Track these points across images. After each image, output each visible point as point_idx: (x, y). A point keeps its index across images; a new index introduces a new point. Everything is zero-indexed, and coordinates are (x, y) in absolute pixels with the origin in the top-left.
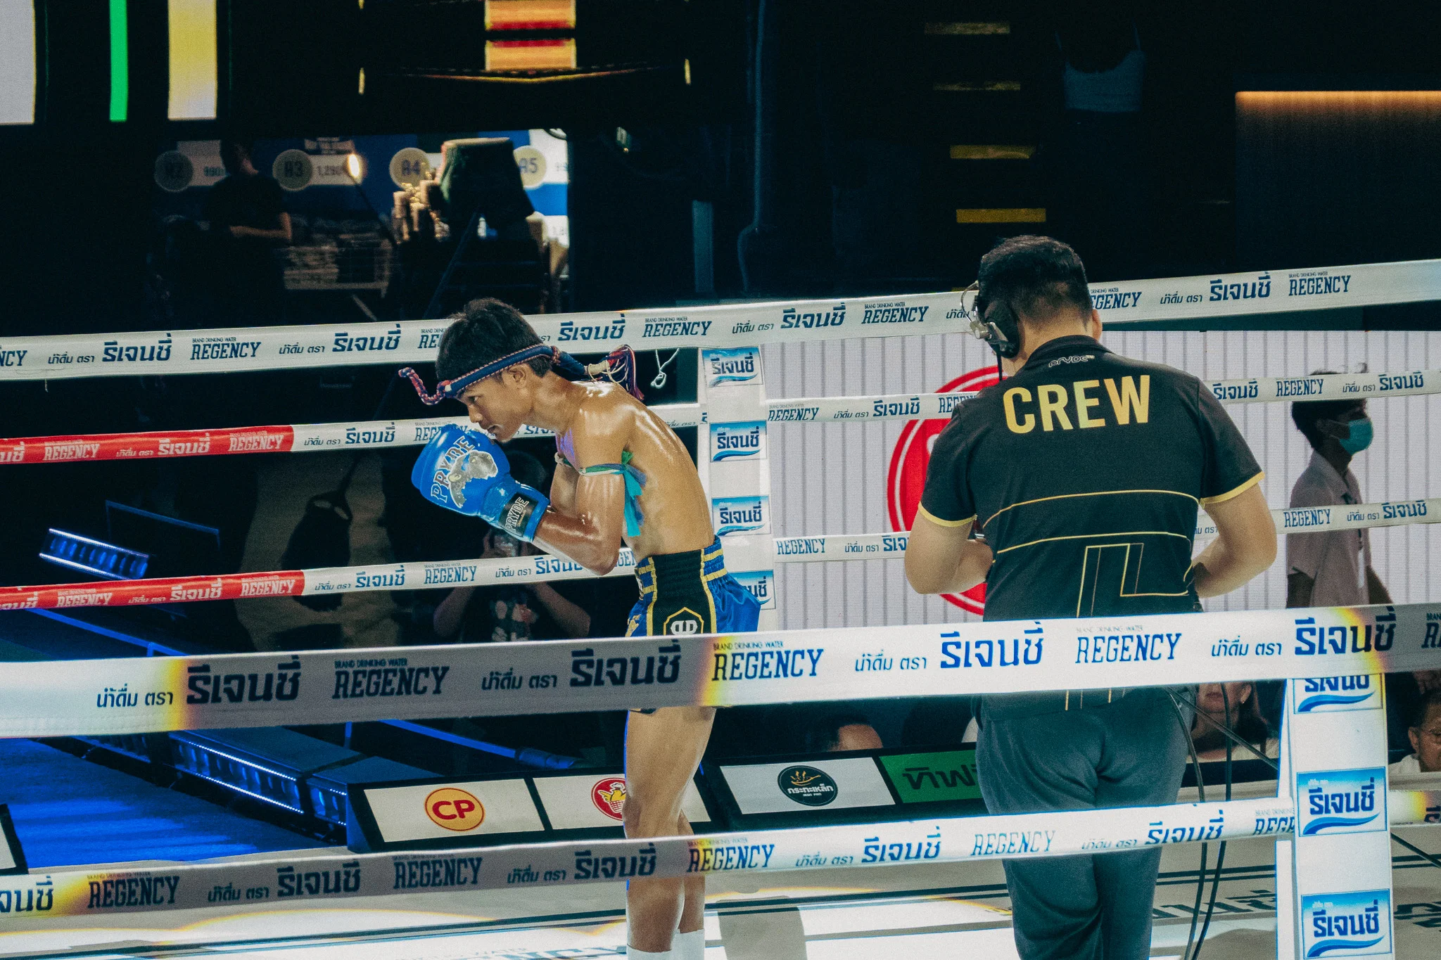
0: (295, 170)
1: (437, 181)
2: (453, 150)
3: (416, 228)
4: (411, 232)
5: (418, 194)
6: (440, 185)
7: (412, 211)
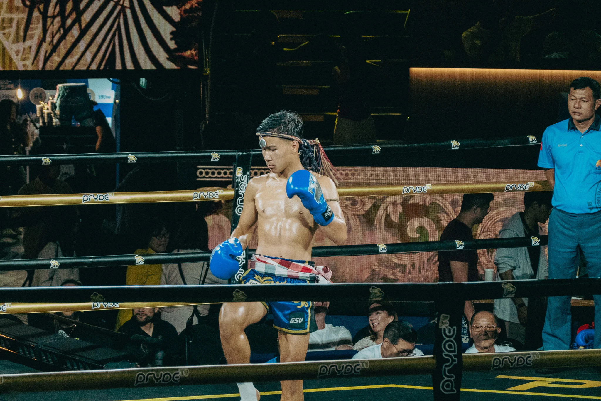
1: (55, 101)
2: (61, 88)
3: (46, 121)
4: (44, 122)
5: (46, 106)
6: (56, 103)
7: (44, 113)
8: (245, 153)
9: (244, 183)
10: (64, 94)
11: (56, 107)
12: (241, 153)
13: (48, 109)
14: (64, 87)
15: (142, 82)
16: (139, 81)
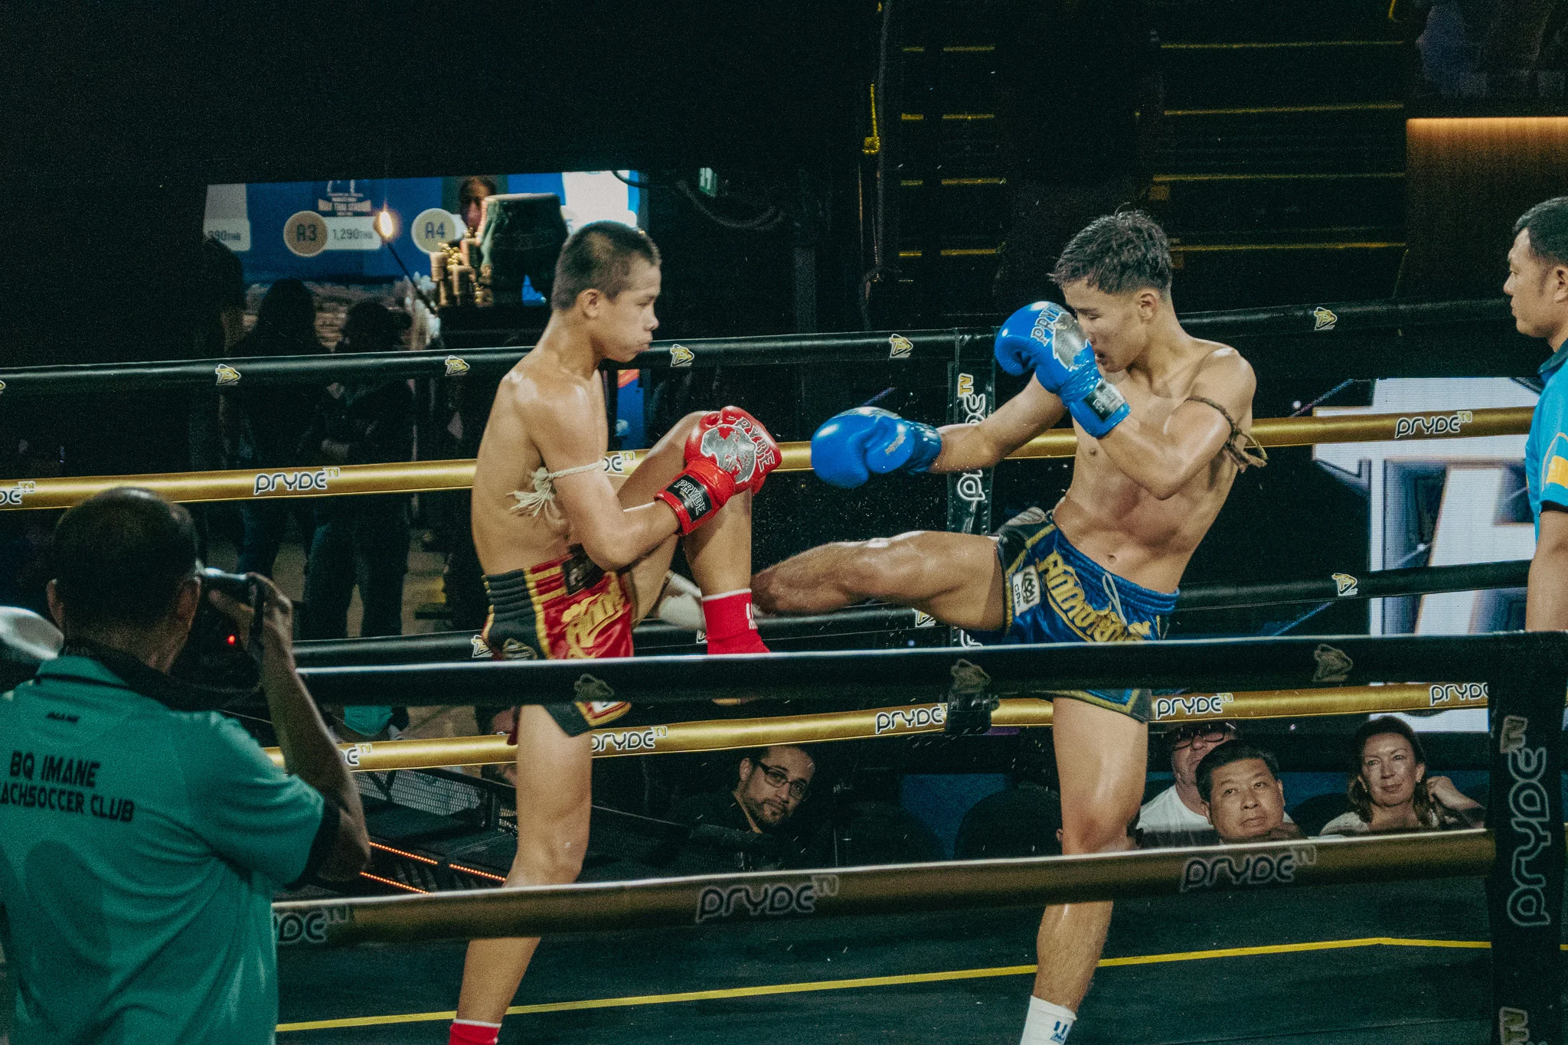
0: (308, 233)
1: (478, 240)
2: (495, 205)
3: (456, 292)
4: (450, 297)
5: (456, 255)
6: (482, 244)
7: (451, 274)
8: (978, 337)
9: (978, 414)
10: (503, 221)
11: (480, 257)
12: (967, 337)
13: (460, 263)
14: (501, 202)
15: (706, 180)
16: (698, 176)
